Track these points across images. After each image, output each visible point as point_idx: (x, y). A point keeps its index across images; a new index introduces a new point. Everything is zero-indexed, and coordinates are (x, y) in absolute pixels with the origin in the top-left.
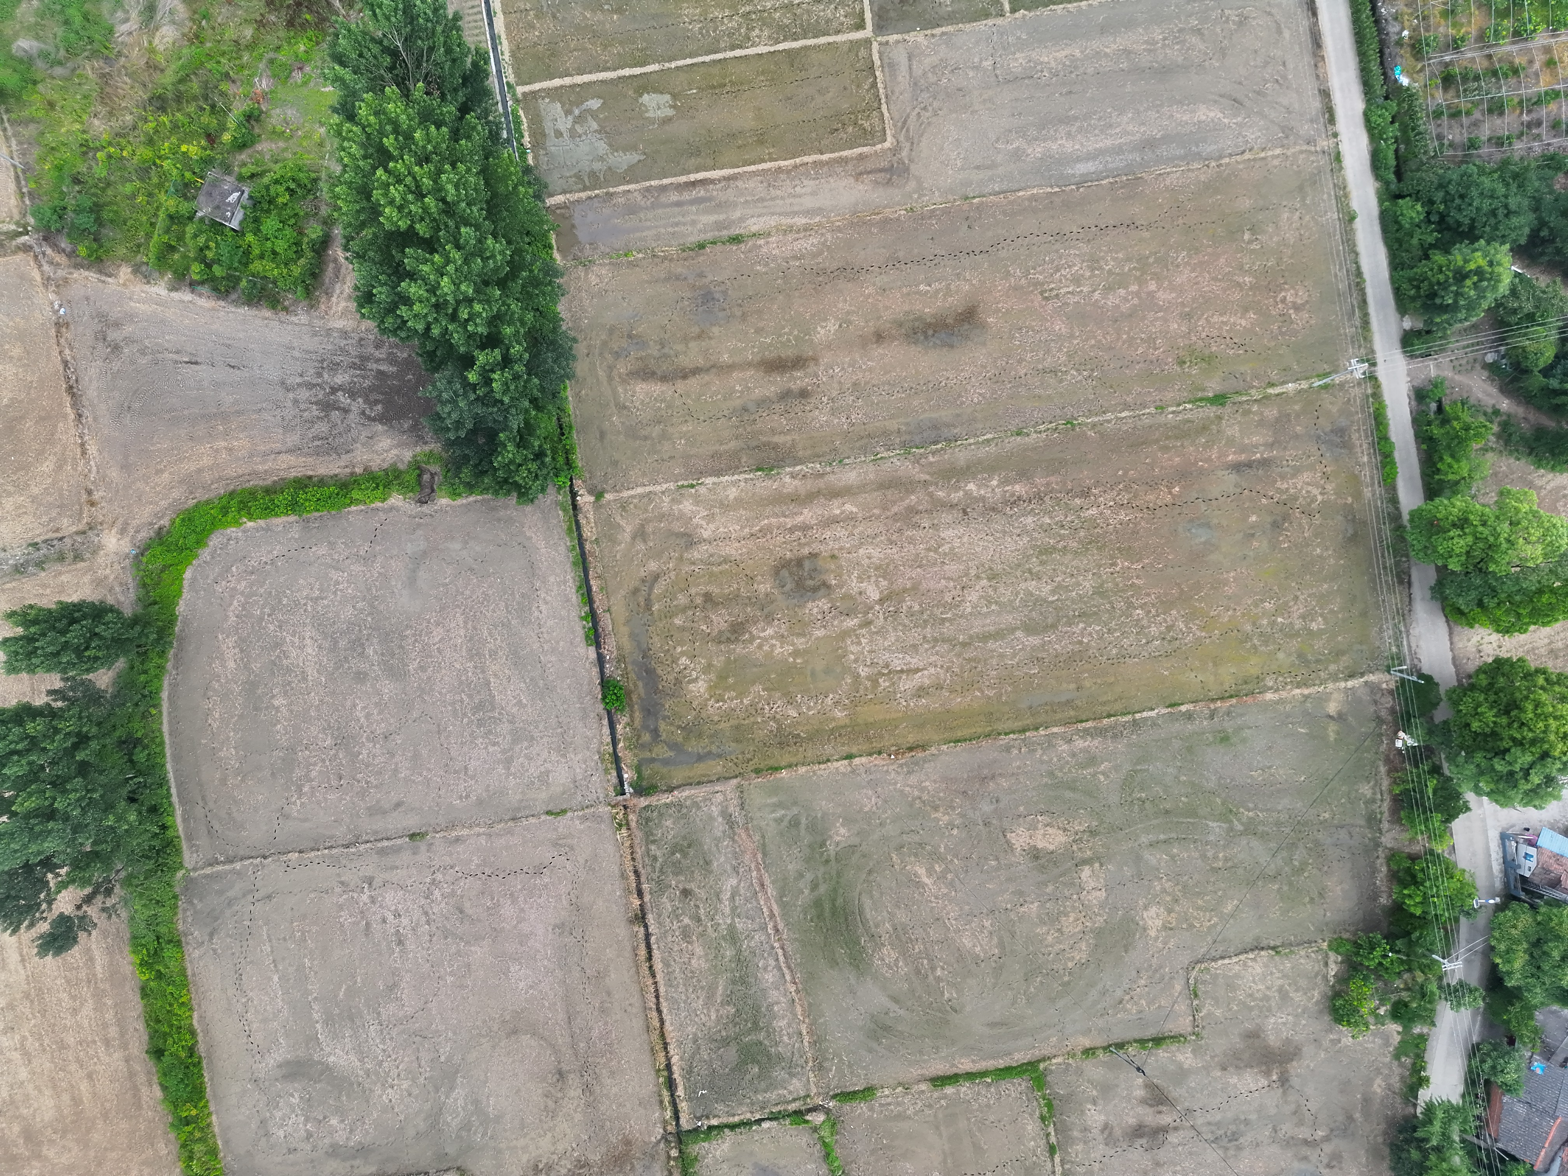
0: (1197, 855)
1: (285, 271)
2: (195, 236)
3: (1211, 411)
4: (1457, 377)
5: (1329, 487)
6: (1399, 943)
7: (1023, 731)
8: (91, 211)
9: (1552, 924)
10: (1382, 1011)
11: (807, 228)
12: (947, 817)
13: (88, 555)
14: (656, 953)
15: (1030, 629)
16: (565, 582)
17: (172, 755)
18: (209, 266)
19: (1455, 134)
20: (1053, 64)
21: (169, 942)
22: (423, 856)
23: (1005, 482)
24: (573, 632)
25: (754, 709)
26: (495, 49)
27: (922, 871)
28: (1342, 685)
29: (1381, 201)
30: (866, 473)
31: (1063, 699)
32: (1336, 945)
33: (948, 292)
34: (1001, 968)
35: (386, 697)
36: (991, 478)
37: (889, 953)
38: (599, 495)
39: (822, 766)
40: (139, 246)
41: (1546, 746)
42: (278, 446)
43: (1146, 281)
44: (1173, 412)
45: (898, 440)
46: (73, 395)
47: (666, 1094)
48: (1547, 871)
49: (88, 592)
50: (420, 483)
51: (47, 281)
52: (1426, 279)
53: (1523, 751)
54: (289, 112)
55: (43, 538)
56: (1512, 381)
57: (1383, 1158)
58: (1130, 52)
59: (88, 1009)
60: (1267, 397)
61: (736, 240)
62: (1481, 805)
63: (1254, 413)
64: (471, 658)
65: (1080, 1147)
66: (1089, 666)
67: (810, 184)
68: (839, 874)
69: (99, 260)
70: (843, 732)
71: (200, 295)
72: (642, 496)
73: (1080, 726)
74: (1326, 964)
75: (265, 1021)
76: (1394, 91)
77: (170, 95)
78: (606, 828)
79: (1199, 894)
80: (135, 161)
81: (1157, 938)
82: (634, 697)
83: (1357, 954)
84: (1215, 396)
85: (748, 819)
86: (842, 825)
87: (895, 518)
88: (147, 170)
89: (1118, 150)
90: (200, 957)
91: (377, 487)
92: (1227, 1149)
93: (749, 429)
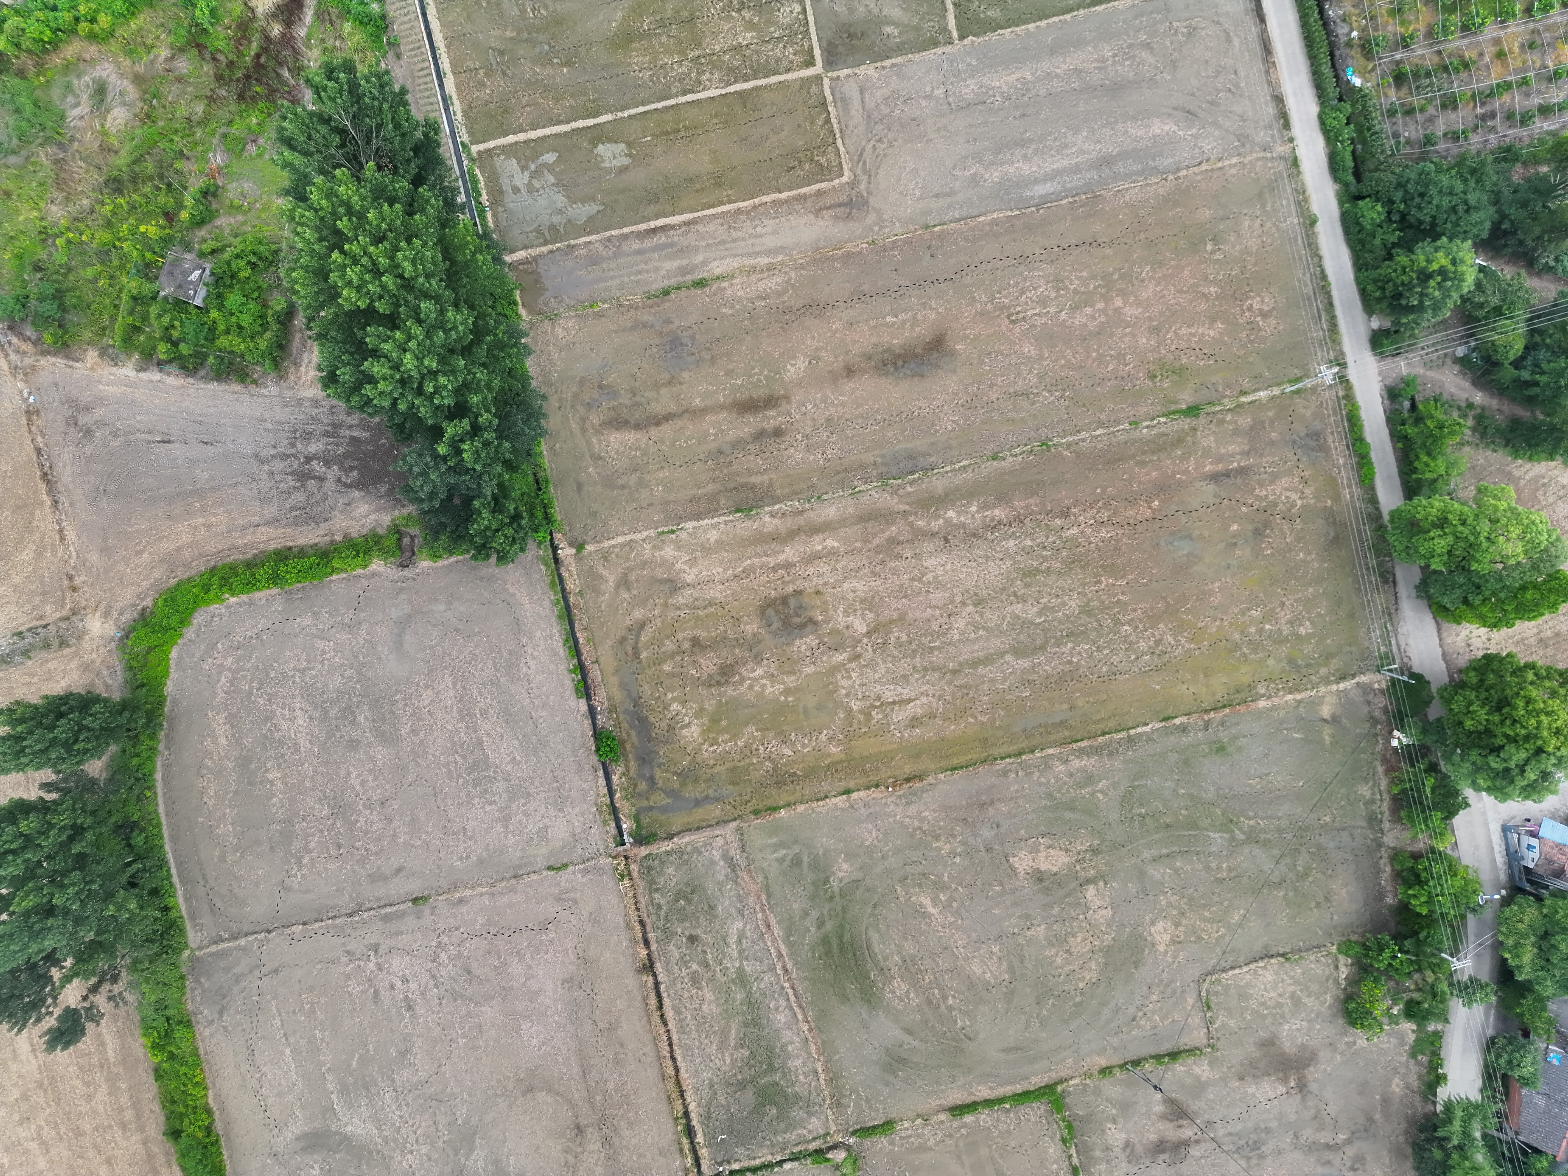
0: (1200, 867)
1: (252, 345)
2: (160, 316)
3: (1185, 423)
4: (1429, 374)
5: (1308, 491)
6: (1407, 943)
7: (1019, 754)
8: (54, 297)
9: (1558, 917)
10: (1395, 1011)
11: (770, 268)
12: (948, 846)
13: (73, 641)
14: (667, 1002)
15: (1018, 652)
16: (551, 636)
17: (171, 836)
18: (175, 344)
19: (1411, 131)
20: (1005, 88)
21: (180, 1023)
22: (427, 919)
23: (983, 507)
24: (563, 686)
25: (749, 750)
26: (447, 110)
27: (927, 901)
28: (1334, 687)
29: (1341, 203)
30: (845, 507)
31: (1057, 720)
32: (1345, 948)
33: (915, 322)
34: (1012, 992)
35: (380, 764)
36: (970, 504)
37: (899, 986)
38: (580, 547)
39: (821, 803)
40: (104, 329)
41: (1539, 743)
42: (256, 519)
43: (1112, 298)
44: (1148, 427)
45: (874, 473)
46: (48, 482)
47: (685, 1141)
48: (1550, 861)
49: (76, 677)
50: (400, 548)
51: (15, 370)
52: (1390, 280)
53: (1518, 748)
54: (246, 185)
55: (27, 626)
56: (1483, 374)
57: (1406, 1157)
58: (1081, 71)
59: (102, 1094)
60: (1240, 406)
61: (700, 284)
62: (1481, 799)
63: (1229, 423)
64: (463, 718)
65: (1103, 1167)
66: (1081, 685)
67: (770, 224)
68: (844, 910)
69: (65, 345)
70: (839, 767)
71: (169, 374)
72: (622, 545)
73: (1075, 746)
74: (1337, 968)
75: (280, 1095)
76: (1346, 93)
77: (125, 177)
78: (608, 880)
79: (1205, 905)
80: (94, 246)
81: (1166, 952)
82: (628, 747)
83: (1366, 956)
84: (1189, 408)
85: (750, 861)
86: (844, 860)
87: (878, 550)
88: (107, 253)
89: (1076, 169)
90: (211, 1035)
91: (357, 555)
92: (1249, 1159)
93: (725, 471)
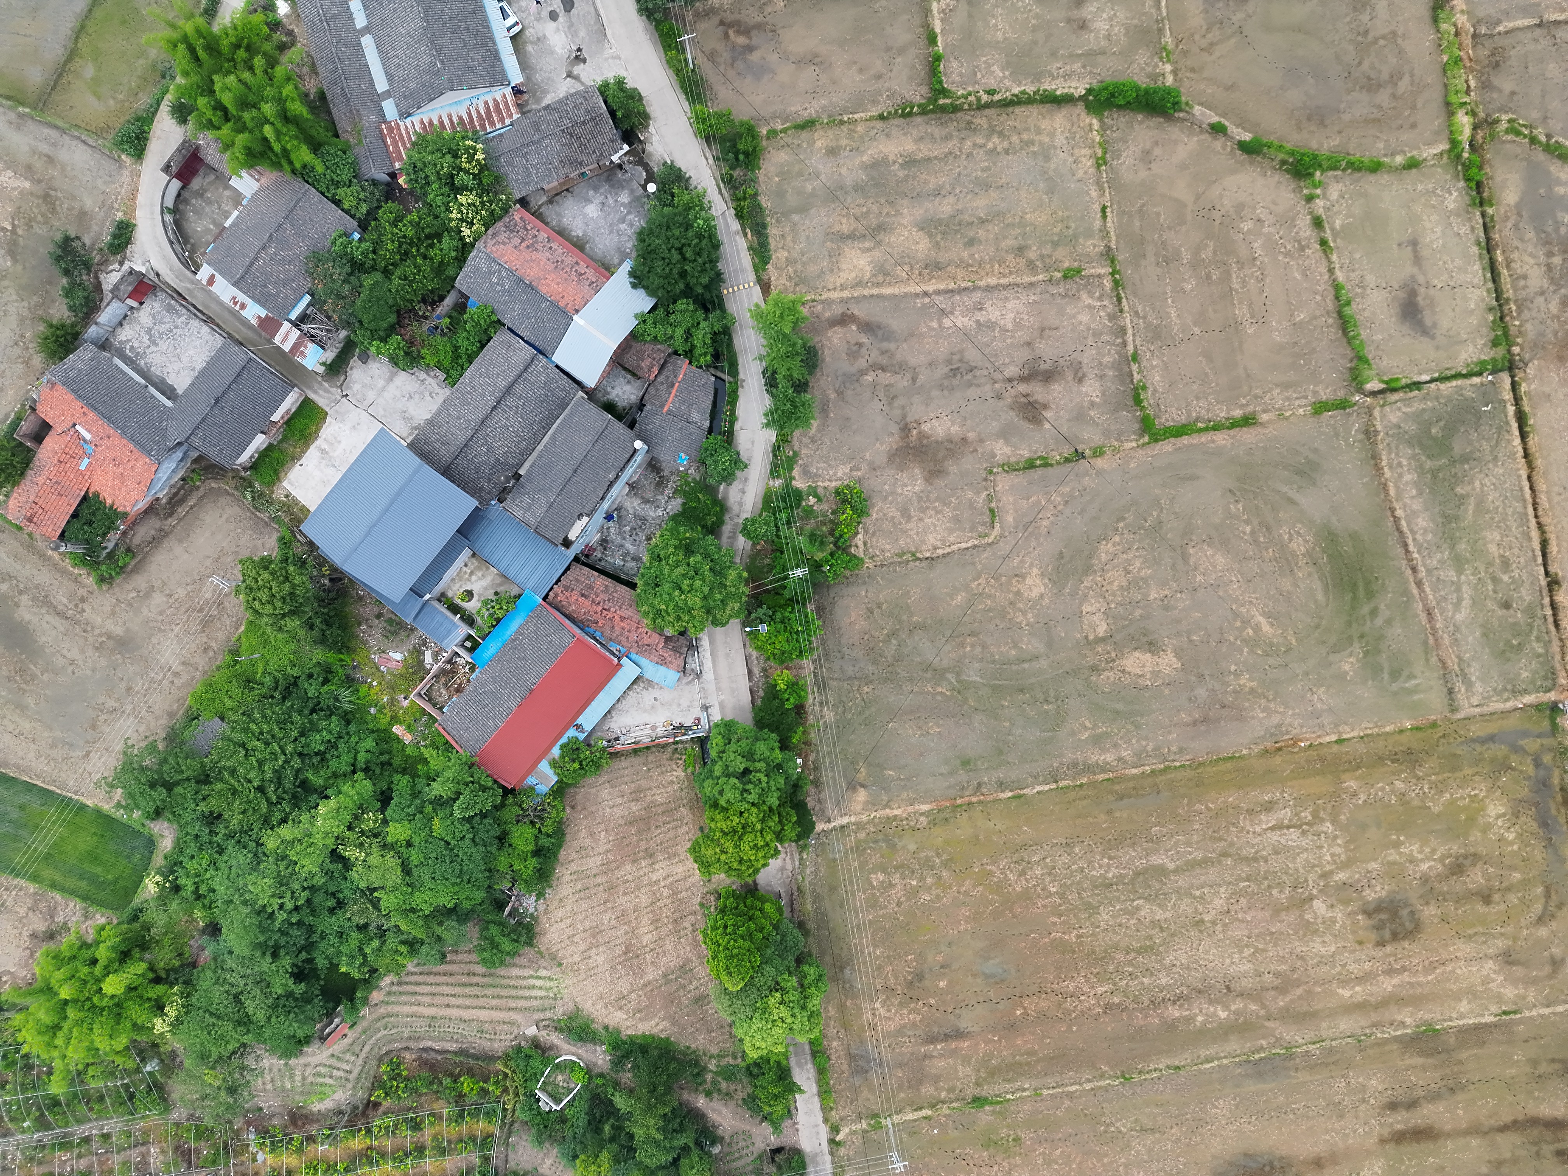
0: (992, 649)
3: (987, 1091)
4: (748, 1128)
5: (868, 1015)
7: (1167, 769)
10: (813, 499)
12: (1242, 682)
14: (1537, 546)
15: (1161, 872)
23: (1190, 1019)
25: (1439, 788)
27: (1266, 628)
28: (853, 819)
30: (1329, 1027)
31: (1126, 801)
32: (857, 563)
34: (1186, 534)
36: (1204, 1023)
37: (1298, 546)
39: (1369, 732)
44: (1024, 1090)
45: (1298, 1061)
47: (1527, 409)
56: (702, 1129)
60: (933, 1106)
63: (944, 1089)
65: (1107, 359)
68: (1349, 624)
70: (1348, 766)
72: (1556, 1003)
73: (1110, 775)
74: (865, 543)
79: (989, 610)
81: (1031, 565)
82: (1559, 798)
84: (983, 1106)
85: (1445, 678)
86: (1347, 673)
87: (1298, 983)
93: (1448, 1071)
